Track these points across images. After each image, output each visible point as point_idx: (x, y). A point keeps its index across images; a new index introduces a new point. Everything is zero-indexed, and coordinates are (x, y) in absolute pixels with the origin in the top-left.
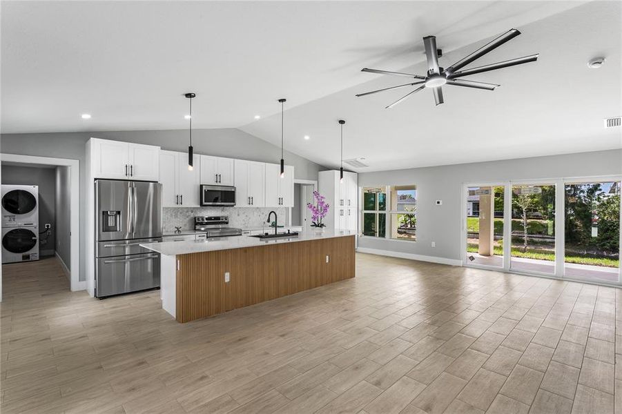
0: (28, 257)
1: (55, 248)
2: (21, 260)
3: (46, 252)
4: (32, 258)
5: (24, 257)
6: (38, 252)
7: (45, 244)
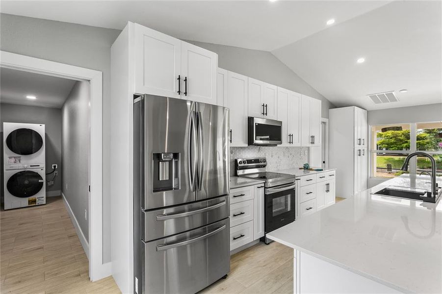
0: (35, 201)
1: (62, 188)
2: (27, 205)
3: (53, 193)
4: (38, 202)
5: (30, 202)
6: (44, 195)
7: (52, 185)
